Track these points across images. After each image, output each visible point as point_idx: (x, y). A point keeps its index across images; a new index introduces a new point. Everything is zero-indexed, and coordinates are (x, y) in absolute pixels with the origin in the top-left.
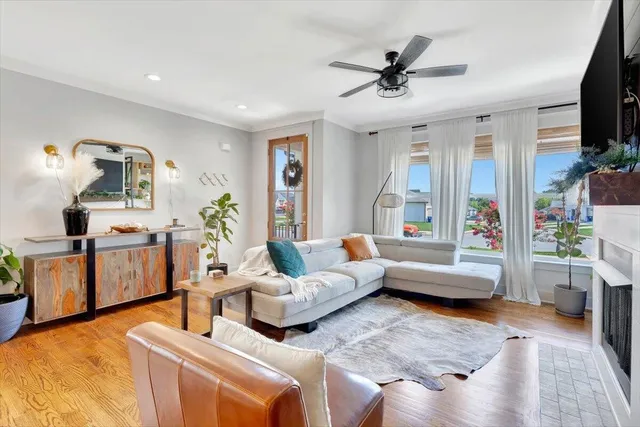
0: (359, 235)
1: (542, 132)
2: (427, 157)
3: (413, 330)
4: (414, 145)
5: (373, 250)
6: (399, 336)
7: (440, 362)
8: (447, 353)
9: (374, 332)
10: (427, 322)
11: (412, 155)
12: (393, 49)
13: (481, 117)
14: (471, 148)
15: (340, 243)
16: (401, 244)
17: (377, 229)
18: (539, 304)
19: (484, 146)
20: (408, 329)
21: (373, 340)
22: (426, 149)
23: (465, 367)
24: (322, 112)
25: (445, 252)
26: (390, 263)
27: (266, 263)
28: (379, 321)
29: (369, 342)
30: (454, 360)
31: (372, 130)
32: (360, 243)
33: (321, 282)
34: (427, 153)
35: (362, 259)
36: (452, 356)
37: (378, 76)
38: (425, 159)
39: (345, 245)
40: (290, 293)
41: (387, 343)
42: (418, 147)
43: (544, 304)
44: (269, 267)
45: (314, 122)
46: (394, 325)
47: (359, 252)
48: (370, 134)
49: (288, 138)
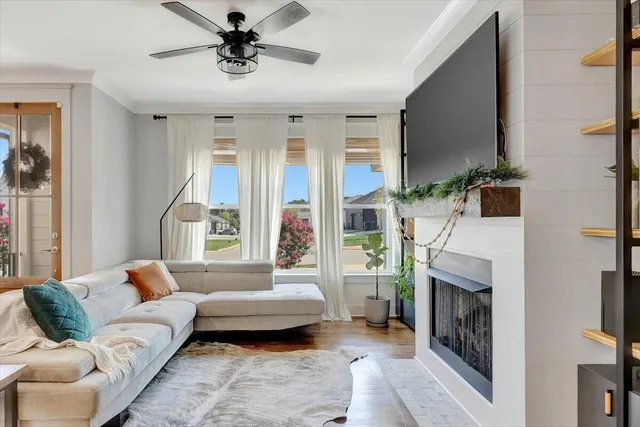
0: (147, 263)
1: (352, 141)
2: (234, 157)
3: (259, 380)
4: (216, 141)
5: (171, 281)
6: (248, 393)
7: (312, 411)
8: (311, 397)
9: (215, 397)
10: (268, 365)
11: (216, 152)
12: (241, 9)
13: (293, 117)
14: (284, 152)
15: (125, 277)
16: (205, 269)
17: (168, 252)
18: (350, 319)
19: (296, 150)
20: (251, 380)
21: (220, 407)
22: (230, 145)
23: (338, 407)
24: (90, 73)
25: (259, 274)
26: (200, 298)
27: (23, 327)
28: (212, 379)
29: (217, 412)
30: (323, 404)
31: (158, 113)
32: (153, 272)
33: (134, 341)
34: (233, 153)
35: (160, 296)
36: (317, 399)
37: (220, 41)
38: (230, 159)
39: (133, 278)
40: (96, 369)
41: (241, 406)
42: (222, 143)
43: (355, 318)
44: (32, 334)
45: (73, 86)
46: (233, 380)
47: (155, 288)
48: (155, 117)
49: (17, 105)
